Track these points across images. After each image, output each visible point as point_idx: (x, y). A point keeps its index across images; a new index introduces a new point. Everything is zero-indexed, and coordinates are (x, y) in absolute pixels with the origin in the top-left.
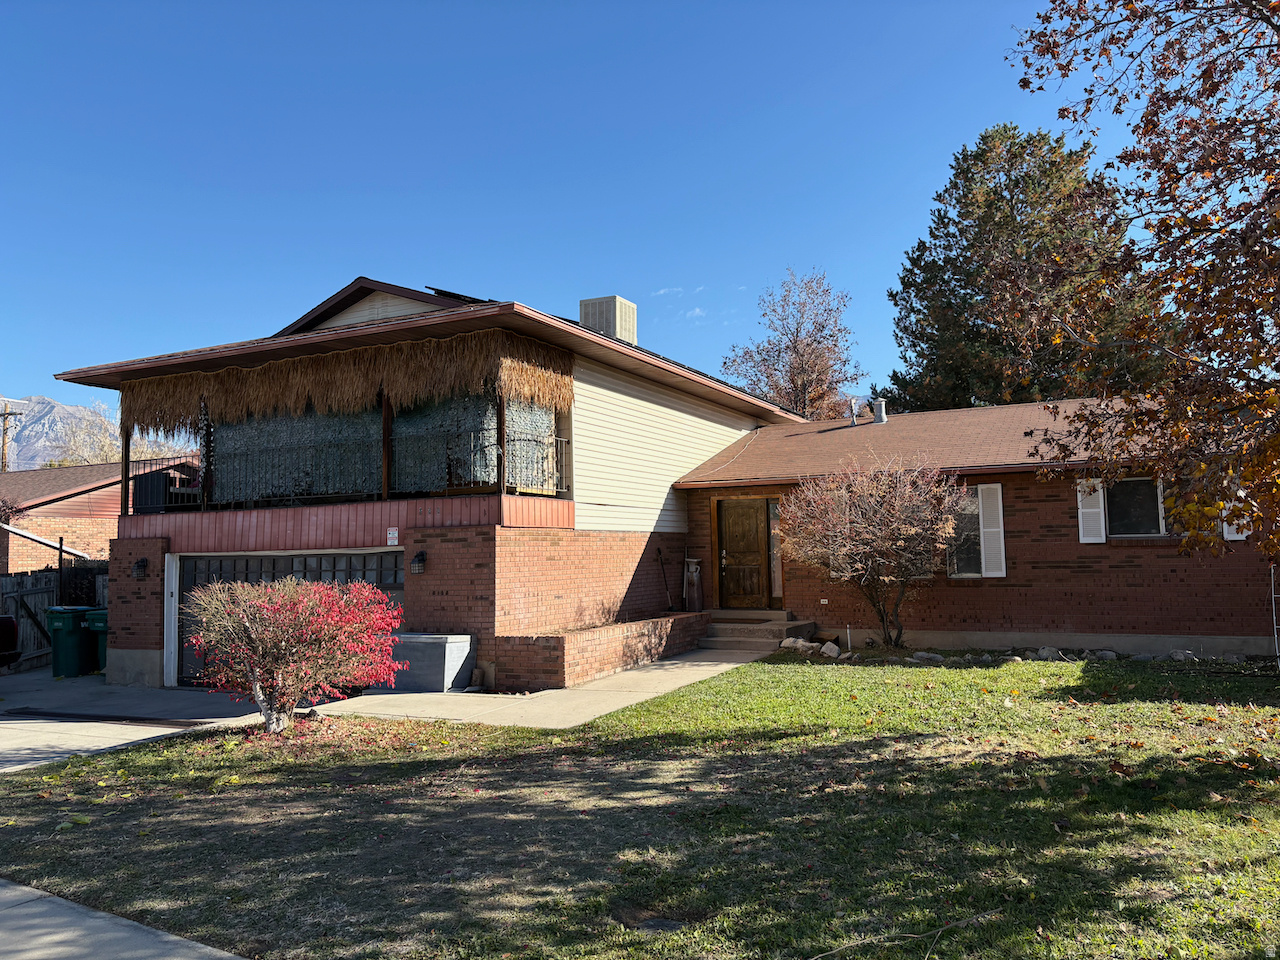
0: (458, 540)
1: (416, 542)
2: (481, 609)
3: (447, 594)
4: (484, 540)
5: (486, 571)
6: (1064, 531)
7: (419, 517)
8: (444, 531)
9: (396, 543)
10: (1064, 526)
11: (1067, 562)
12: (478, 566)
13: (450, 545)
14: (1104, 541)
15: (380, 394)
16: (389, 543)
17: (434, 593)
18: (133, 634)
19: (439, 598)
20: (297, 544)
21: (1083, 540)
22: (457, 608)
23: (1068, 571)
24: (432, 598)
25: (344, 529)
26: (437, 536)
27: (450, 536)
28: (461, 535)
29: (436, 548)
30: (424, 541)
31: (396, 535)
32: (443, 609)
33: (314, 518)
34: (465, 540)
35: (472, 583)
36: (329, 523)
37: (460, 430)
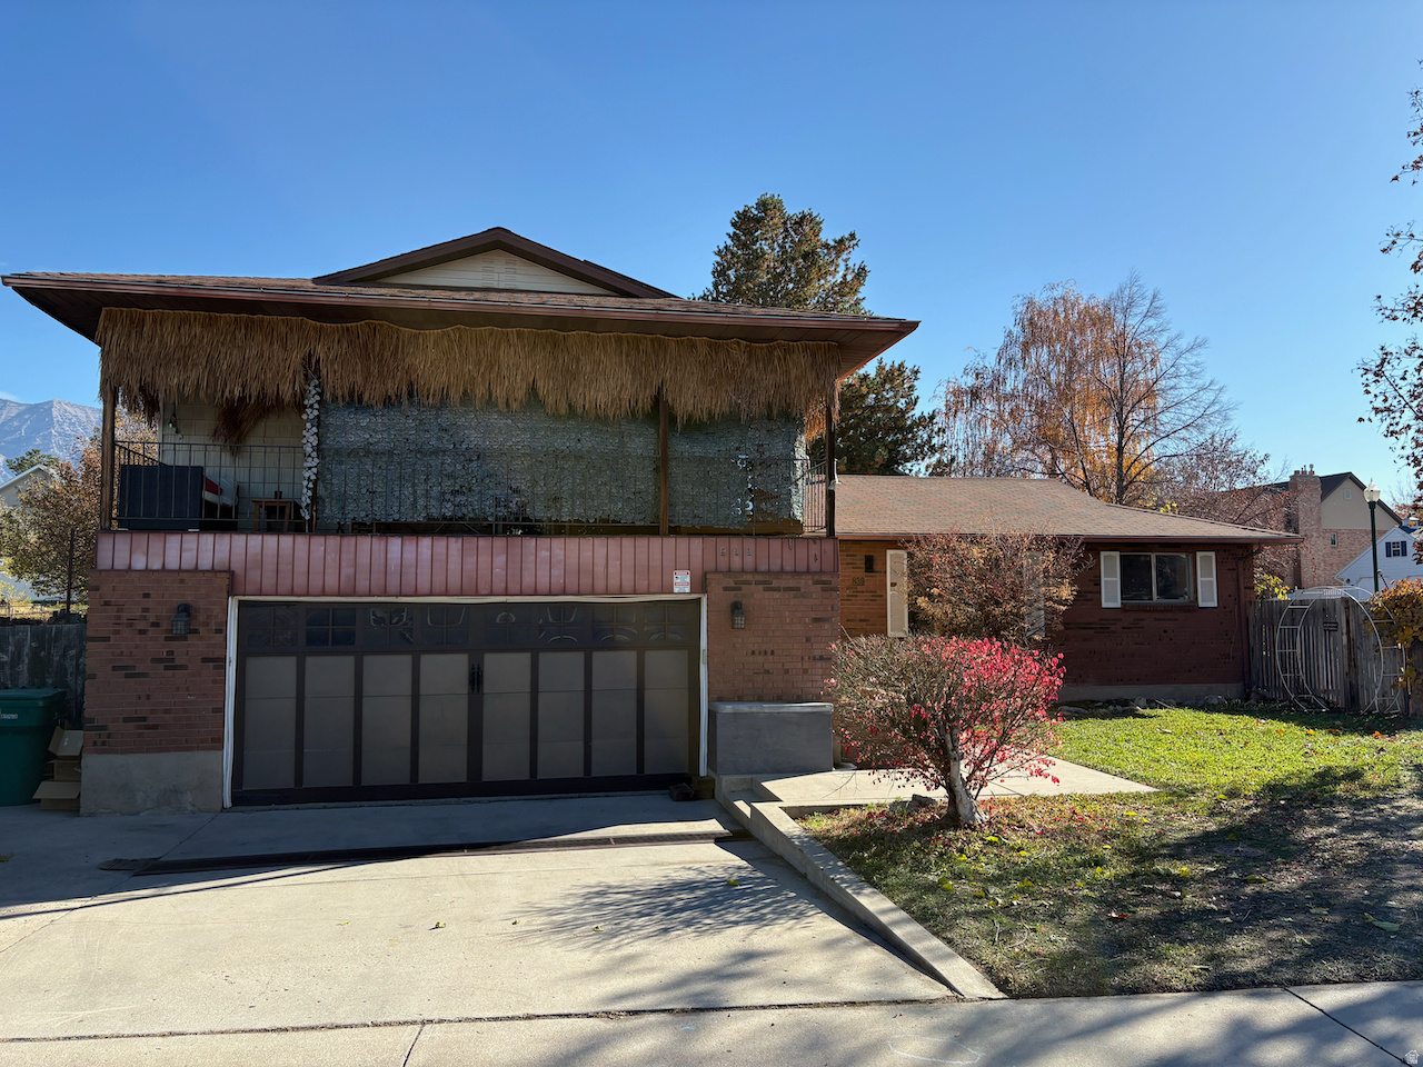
0: (786, 589)
1: (726, 589)
2: (820, 672)
3: (772, 653)
4: (824, 590)
5: (826, 626)
6: (1089, 596)
7: (720, 558)
8: (767, 578)
9: (688, 590)
10: (1091, 592)
11: (1091, 624)
12: (816, 620)
13: (777, 595)
14: (1119, 606)
15: (657, 400)
16: (676, 590)
17: (753, 653)
18: (155, 727)
19: (760, 659)
20: (514, 587)
21: (1104, 605)
22: (787, 672)
23: (1092, 631)
24: (751, 658)
25: (600, 569)
26: (757, 583)
27: (775, 584)
28: (792, 583)
29: (756, 596)
30: (740, 589)
31: (688, 580)
32: (767, 672)
33: (544, 554)
34: (798, 589)
35: (808, 640)
36: (573, 561)
37: (764, 457)
